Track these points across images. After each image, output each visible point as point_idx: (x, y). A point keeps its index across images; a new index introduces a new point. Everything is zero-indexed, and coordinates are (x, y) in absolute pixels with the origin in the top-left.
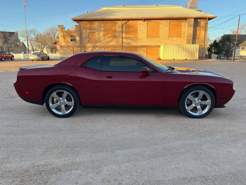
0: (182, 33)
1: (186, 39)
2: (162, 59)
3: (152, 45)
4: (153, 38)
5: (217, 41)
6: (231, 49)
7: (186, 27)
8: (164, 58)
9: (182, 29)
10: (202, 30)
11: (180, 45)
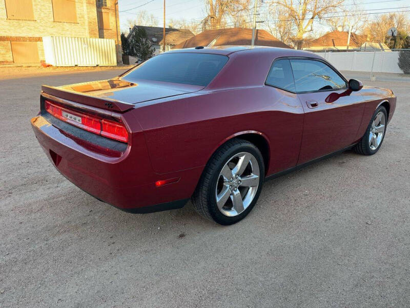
0: (78, 16)
1: (87, 27)
2: (54, 65)
3: (21, 35)
4: (20, 22)
5: (126, 36)
6: (150, 50)
7: (83, 6)
8: (58, 63)
9: (77, 8)
10: (110, 14)
11: (82, 39)
